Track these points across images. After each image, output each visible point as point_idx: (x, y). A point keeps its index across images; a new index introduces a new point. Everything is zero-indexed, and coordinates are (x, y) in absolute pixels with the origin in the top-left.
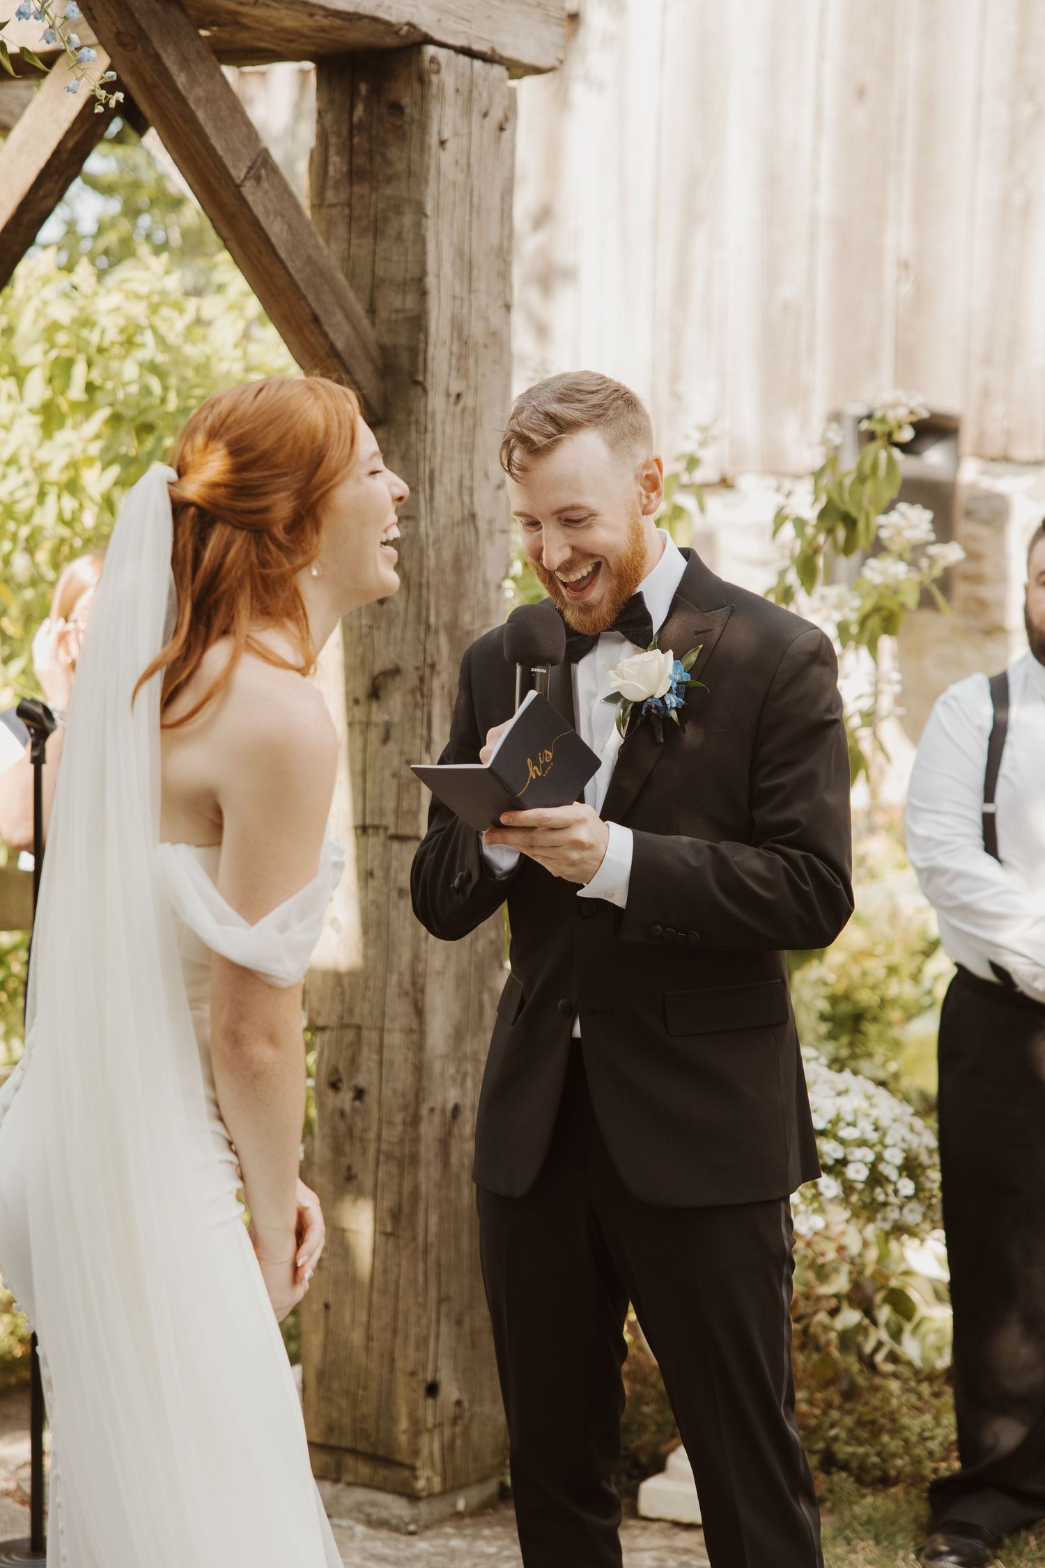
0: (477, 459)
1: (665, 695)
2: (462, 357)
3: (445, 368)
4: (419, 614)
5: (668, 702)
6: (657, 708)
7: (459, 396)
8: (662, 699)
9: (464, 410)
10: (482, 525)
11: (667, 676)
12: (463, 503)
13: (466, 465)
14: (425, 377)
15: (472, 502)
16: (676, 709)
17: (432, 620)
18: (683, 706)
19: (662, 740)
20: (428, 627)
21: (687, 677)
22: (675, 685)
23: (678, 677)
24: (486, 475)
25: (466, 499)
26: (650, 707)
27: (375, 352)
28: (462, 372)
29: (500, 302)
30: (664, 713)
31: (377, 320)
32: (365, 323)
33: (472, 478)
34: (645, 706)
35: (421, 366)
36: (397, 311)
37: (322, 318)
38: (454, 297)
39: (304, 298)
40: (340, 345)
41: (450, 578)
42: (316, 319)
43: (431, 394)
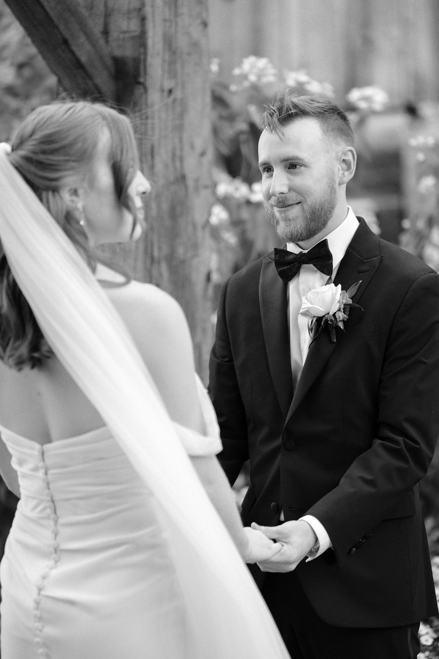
0: (185, 136)
1: (336, 312)
2: (172, 63)
3: (159, 72)
4: (146, 250)
5: (337, 317)
6: (331, 320)
7: (170, 91)
8: (334, 315)
9: (175, 100)
10: (190, 183)
11: (337, 301)
12: (175, 168)
13: (177, 140)
14: (145, 79)
15: (182, 167)
16: (343, 321)
17: (156, 253)
18: (347, 319)
19: (335, 340)
20: (152, 259)
21: (350, 301)
22: (342, 306)
23: (344, 301)
24: (192, 147)
25: (178, 164)
26: (327, 321)
27: (109, 62)
28: (172, 74)
29: (199, 21)
30: (336, 324)
31: (110, 39)
32: (102, 42)
33: (182, 149)
34: (324, 319)
35: (142, 71)
36: (124, 32)
37: (71, 42)
38: (165, 20)
39: (57, 27)
40: (83, 59)
41: (168, 222)
42: (66, 42)
43: (150, 91)
